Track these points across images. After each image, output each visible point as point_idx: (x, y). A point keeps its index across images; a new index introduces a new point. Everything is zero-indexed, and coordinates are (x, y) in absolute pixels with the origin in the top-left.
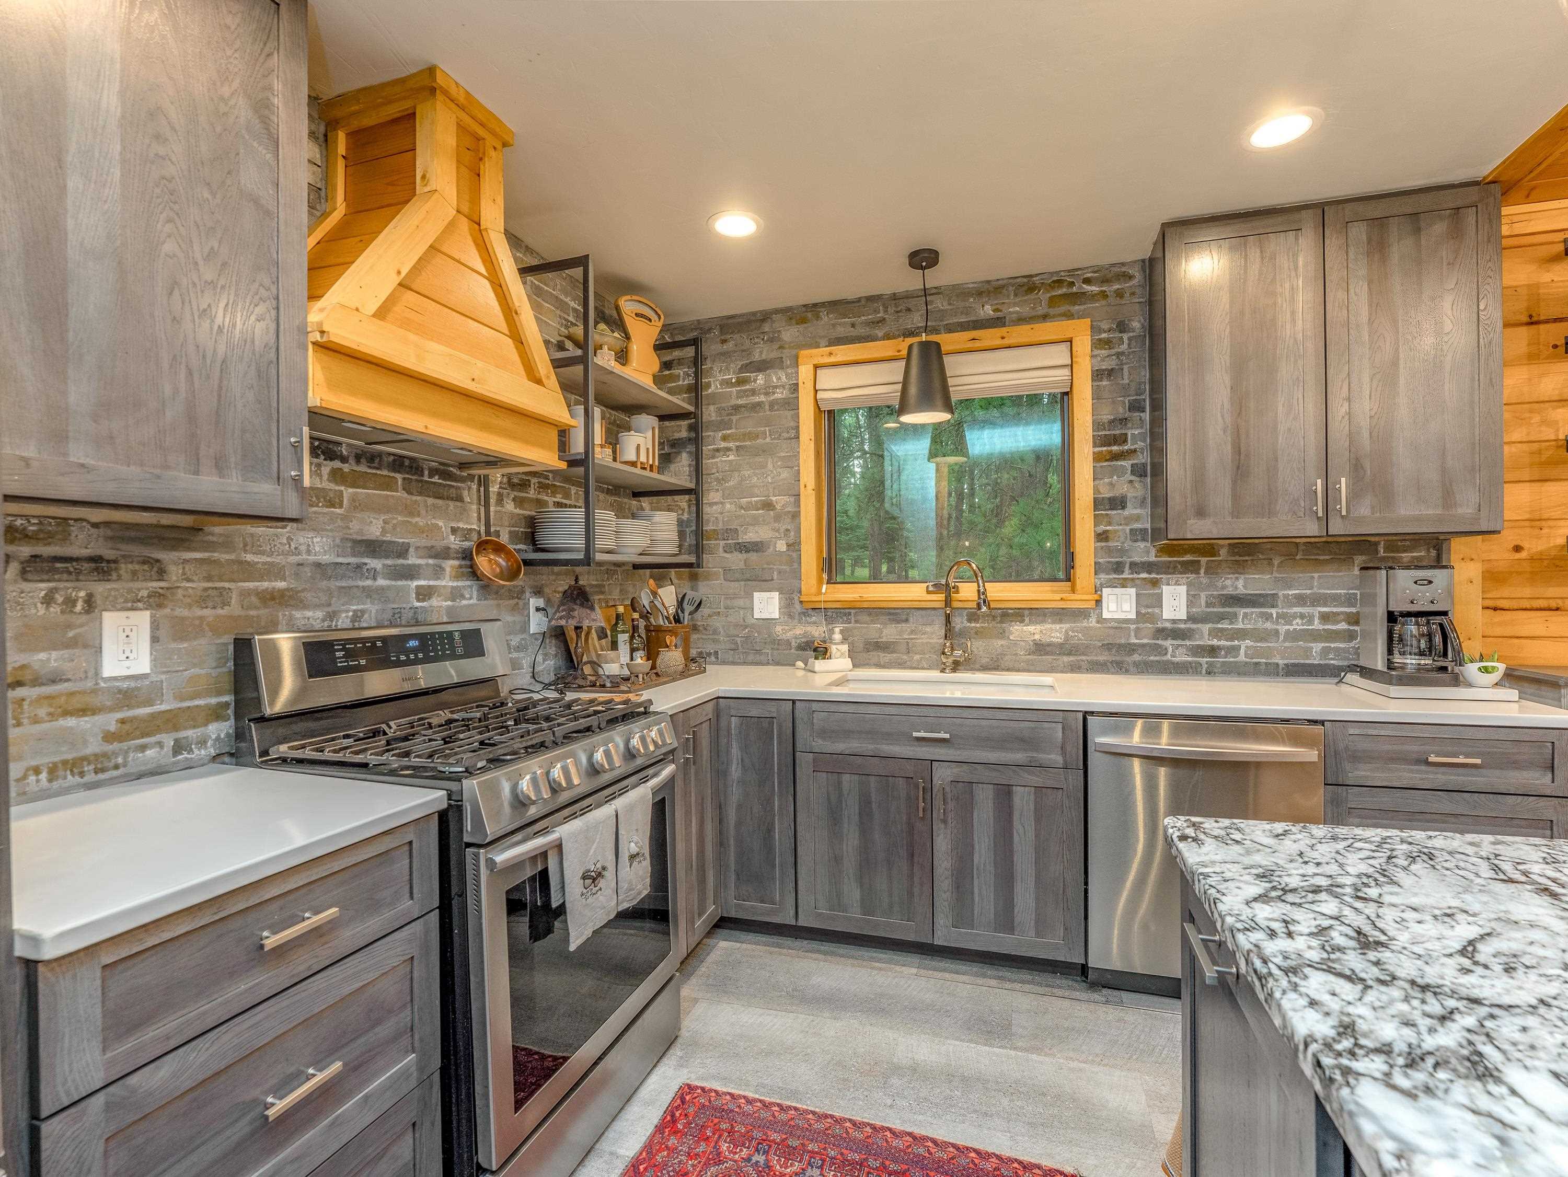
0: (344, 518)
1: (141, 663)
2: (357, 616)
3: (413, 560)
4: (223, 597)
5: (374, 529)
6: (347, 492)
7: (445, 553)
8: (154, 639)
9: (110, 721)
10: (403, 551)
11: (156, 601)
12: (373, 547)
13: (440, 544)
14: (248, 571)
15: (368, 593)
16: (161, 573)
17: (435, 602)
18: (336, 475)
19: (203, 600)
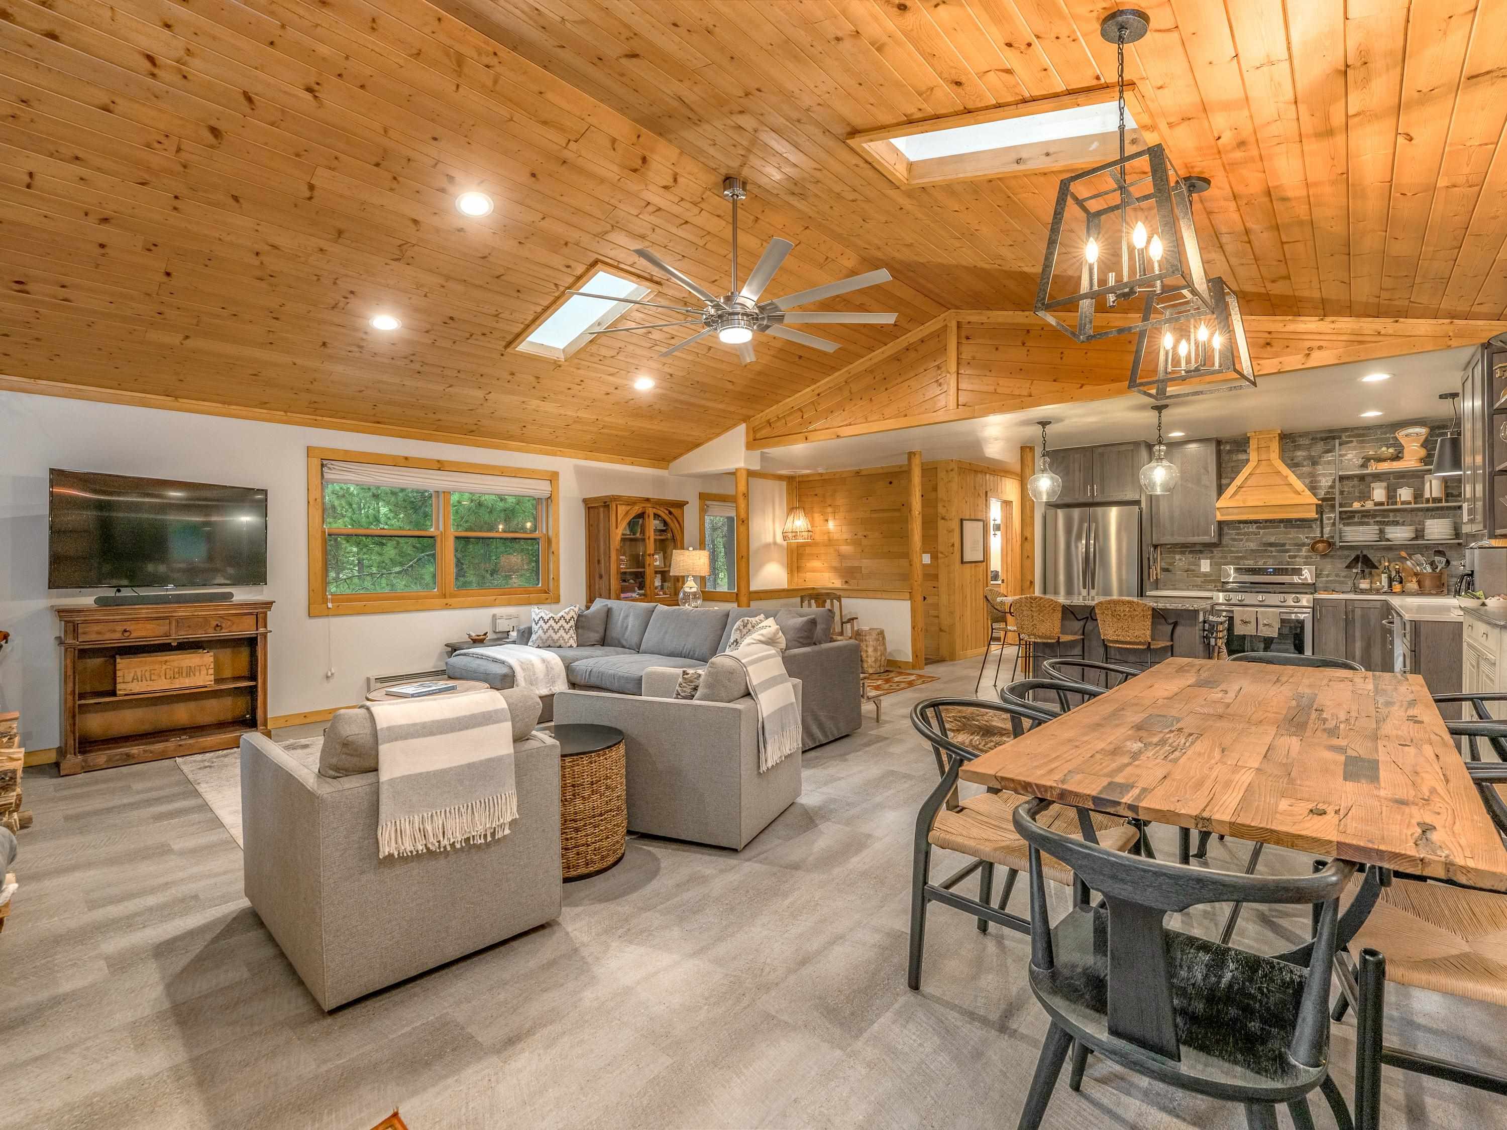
0: (1262, 537)
1: (1208, 570)
2: (1265, 564)
3: (1287, 547)
4: (1226, 558)
5: (1272, 539)
6: (1262, 531)
7: (1304, 545)
8: (1211, 565)
9: (1202, 579)
10: (1284, 545)
11: (1211, 558)
12: (1271, 545)
13: (1300, 542)
14: (1232, 552)
15: (1269, 556)
16: (1212, 552)
17: (1297, 559)
18: (1257, 528)
19: (1222, 558)
